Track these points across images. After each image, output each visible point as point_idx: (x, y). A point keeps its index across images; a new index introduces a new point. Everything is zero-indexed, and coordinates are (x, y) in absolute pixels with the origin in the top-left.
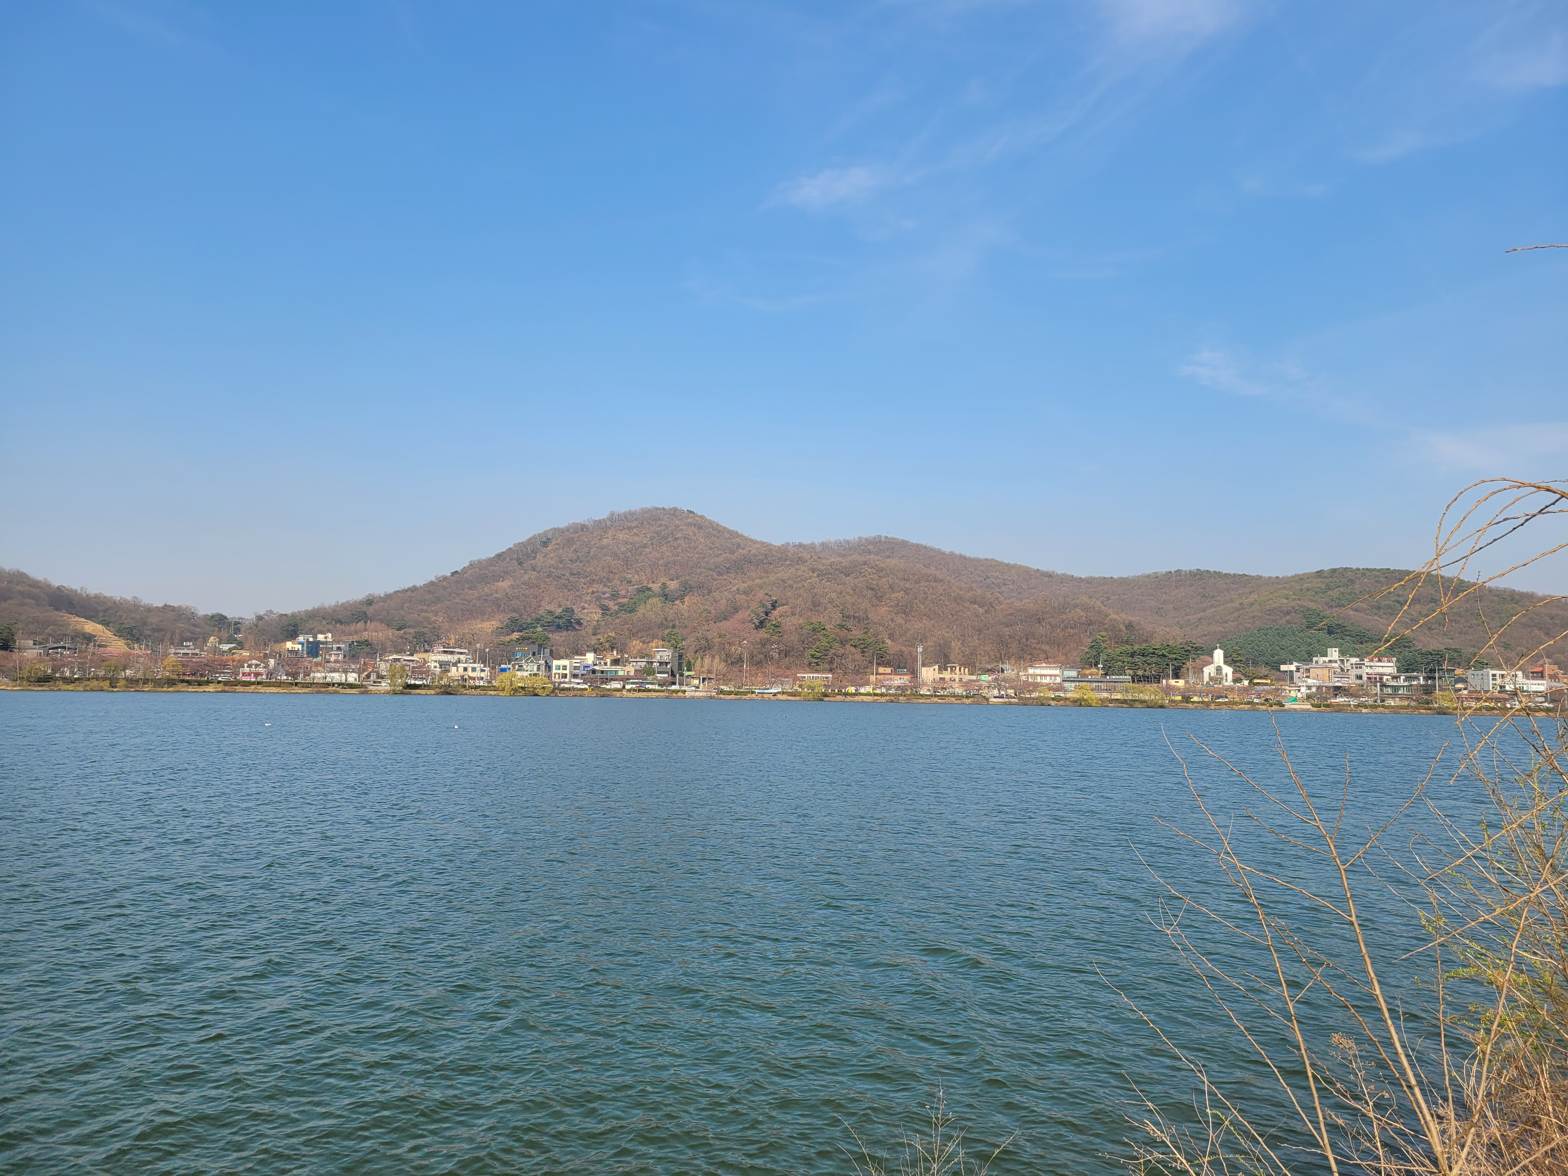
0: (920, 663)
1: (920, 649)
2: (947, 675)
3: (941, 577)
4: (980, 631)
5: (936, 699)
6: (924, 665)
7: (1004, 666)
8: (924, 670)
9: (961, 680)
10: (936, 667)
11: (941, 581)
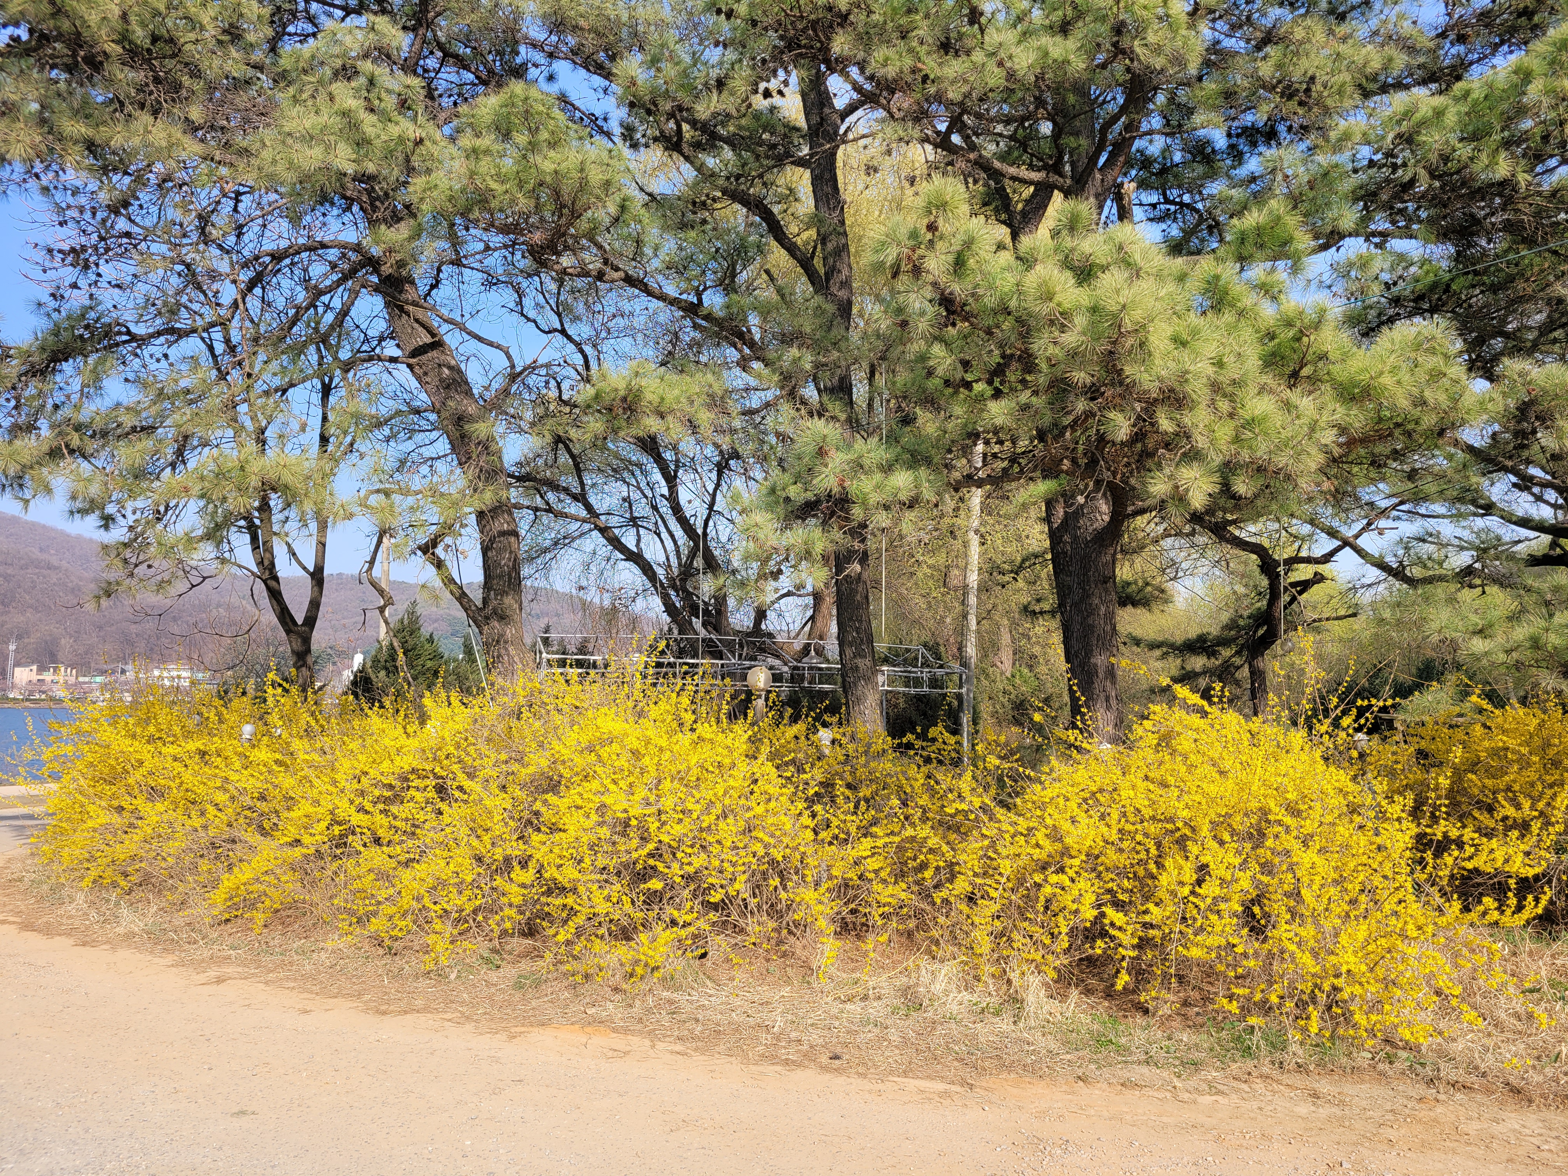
0: (11, 662)
1: (12, 647)
2: (48, 676)
3: (56, 564)
4: (100, 628)
5: (27, 704)
6: (17, 664)
7: (126, 668)
8: (18, 671)
9: (66, 682)
10: (34, 668)
11: (56, 568)
